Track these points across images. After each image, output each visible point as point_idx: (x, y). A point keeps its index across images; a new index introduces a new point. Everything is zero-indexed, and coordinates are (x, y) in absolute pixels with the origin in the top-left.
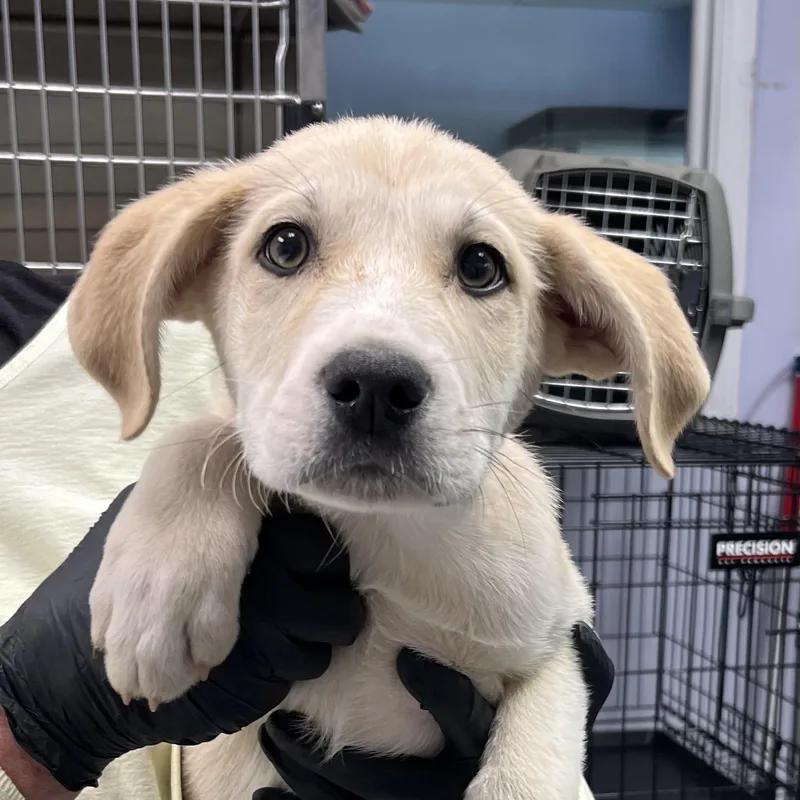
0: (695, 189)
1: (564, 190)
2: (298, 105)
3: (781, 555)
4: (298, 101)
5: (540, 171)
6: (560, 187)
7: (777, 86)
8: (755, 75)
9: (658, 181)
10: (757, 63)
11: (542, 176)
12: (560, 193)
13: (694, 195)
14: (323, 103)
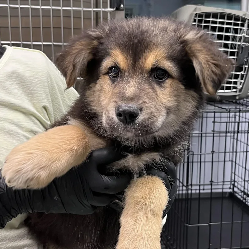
0: (247, 19)
1: (204, 19)
5: (196, 13)
6: (203, 18)
9: (235, 16)
11: (196, 14)
12: (202, 20)
13: (247, 21)
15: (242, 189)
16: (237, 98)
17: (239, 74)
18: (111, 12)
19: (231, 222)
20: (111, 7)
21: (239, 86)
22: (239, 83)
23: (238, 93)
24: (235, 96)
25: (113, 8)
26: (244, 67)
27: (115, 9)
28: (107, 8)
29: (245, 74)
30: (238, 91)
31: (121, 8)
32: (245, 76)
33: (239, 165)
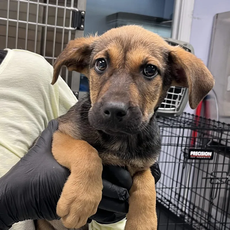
2: (77, 11)
3: (208, 156)
4: (77, 10)
7: (198, 18)
8: (193, 15)
10: (193, 11)
14: (84, 12)
15: (169, 199)
16: (175, 115)
17: (178, 95)
18: (72, 31)
19: (167, 224)
20: (72, 27)
21: (177, 106)
22: (177, 103)
23: (176, 112)
24: (173, 114)
25: (74, 28)
26: (182, 89)
27: (76, 28)
28: (68, 26)
29: (183, 95)
30: (176, 110)
31: (81, 28)
32: (182, 97)
33: (167, 176)
